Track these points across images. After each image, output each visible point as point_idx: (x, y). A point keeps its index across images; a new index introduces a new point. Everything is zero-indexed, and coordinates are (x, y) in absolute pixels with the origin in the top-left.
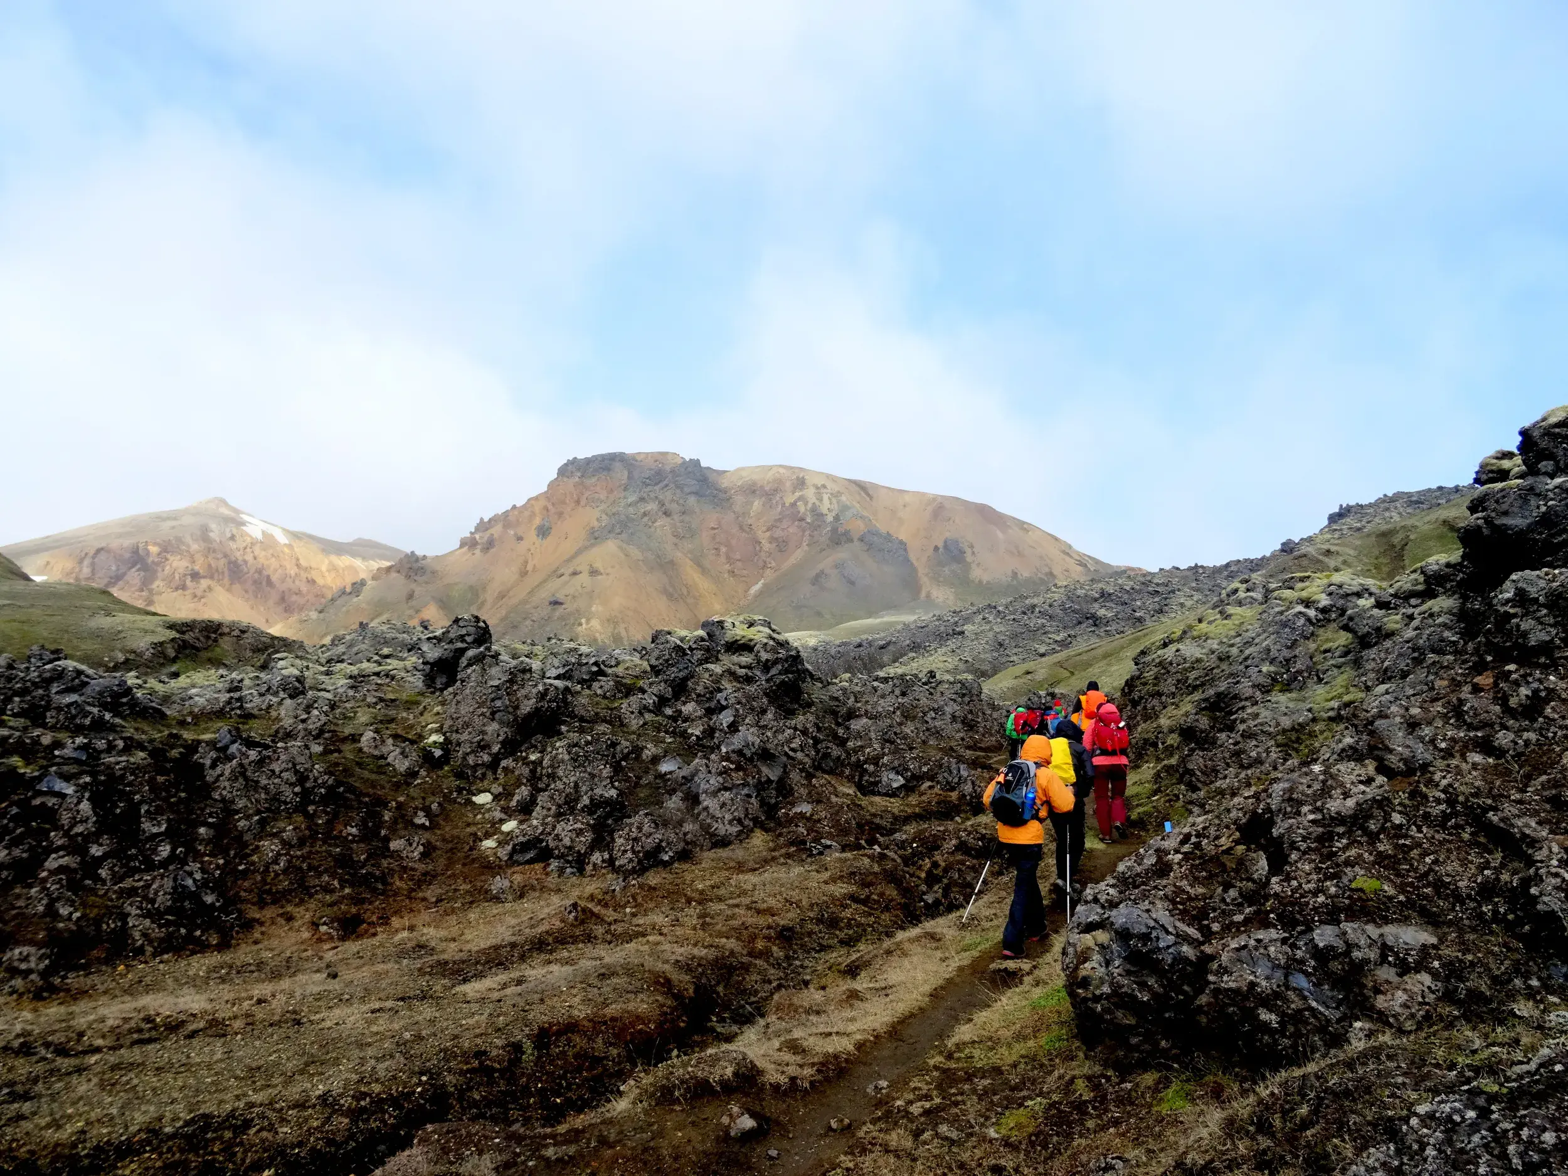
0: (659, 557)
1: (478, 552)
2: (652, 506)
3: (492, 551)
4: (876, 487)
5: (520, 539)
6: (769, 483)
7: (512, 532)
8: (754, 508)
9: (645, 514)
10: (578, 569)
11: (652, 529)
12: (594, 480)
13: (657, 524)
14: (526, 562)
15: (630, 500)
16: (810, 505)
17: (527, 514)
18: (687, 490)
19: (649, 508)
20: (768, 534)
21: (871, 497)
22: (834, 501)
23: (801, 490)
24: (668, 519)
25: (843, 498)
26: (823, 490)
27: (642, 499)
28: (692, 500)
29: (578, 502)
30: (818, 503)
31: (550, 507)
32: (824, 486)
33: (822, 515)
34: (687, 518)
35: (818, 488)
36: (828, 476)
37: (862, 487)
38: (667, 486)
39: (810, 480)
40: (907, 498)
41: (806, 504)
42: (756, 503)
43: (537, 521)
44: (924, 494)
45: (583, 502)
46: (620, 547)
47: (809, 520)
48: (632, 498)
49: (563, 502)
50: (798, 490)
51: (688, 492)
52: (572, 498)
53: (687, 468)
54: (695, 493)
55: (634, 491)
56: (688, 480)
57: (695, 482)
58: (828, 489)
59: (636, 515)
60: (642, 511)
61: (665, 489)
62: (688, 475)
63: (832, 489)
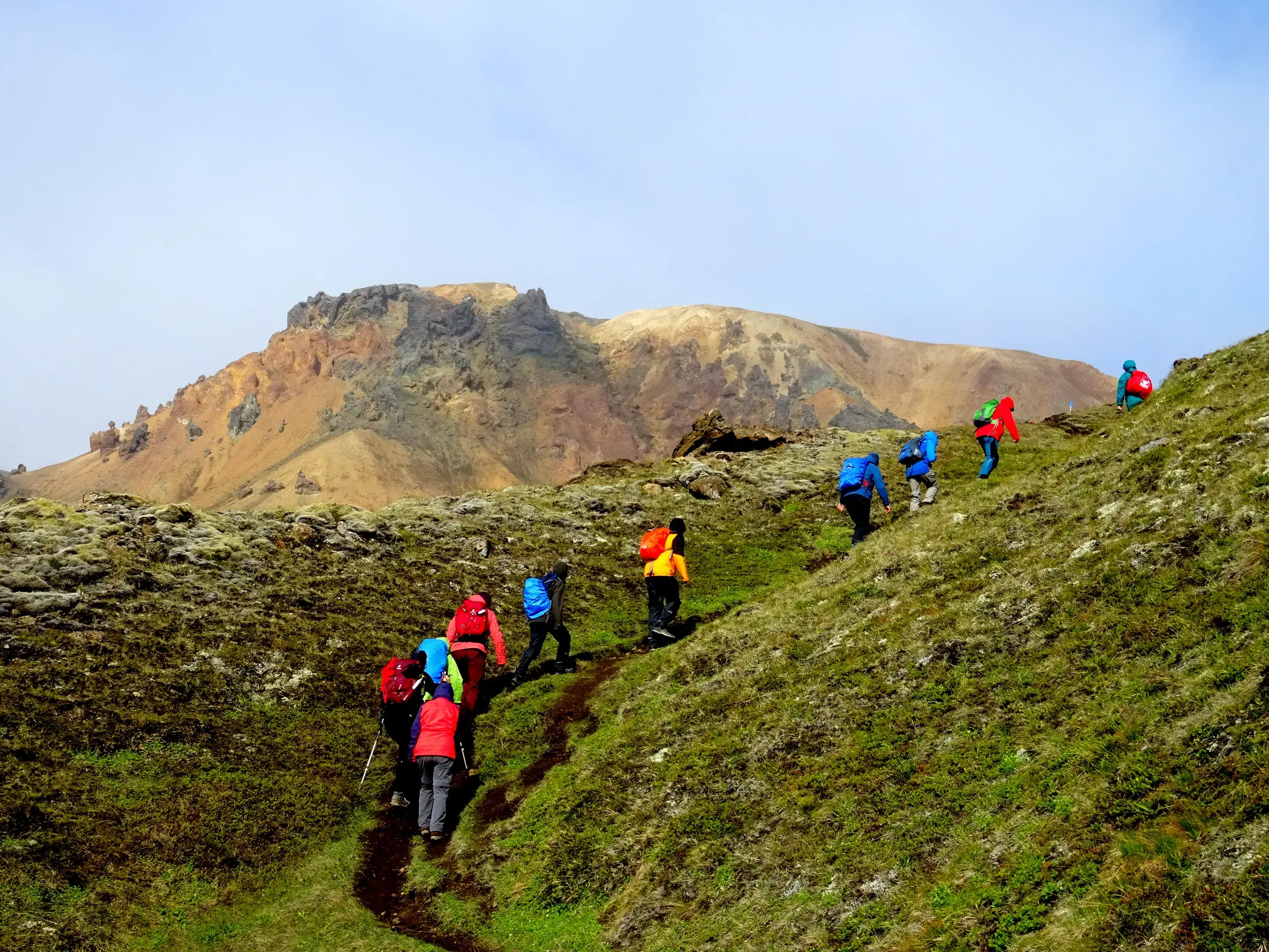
0: (444, 460)
1: (114, 457)
2: (444, 372)
3: (141, 455)
4: (875, 341)
5: (195, 432)
6: (678, 334)
7: (185, 422)
8: (648, 379)
9: (430, 386)
10: (278, 481)
11: (442, 412)
12: (350, 331)
13: (450, 403)
14: (197, 473)
15: (404, 362)
16: (748, 371)
17: (218, 389)
18: (519, 345)
19: (439, 373)
20: (667, 422)
21: (865, 357)
22: (794, 361)
23: (734, 344)
24: (475, 395)
25: (812, 357)
26: (774, 344)
27: (427, 359)
28: (528, 363)
29: (317, 368)
30: (763, 367)
31: (262, 376)
32: (777, 337)
33: (769, 385)
34: (512, 393)
35: (765, 340)
36: (786, 321)
37: (849, 340)
38: (477, 336)
39: (752, 328)
40: (931, 356)
41: (741, 367)
42: (654, 369)
43: (236, 401)
44: (962, 349)
45: (324, 369)
46: (370, 444)
47: (742, 394)
48: (412, 357)
49: (289, 369)
50: (728, 345)
51: (521, 349)
52: (305, 363)
53: (521, 305)
54: (532, 351)
55: (414, 346)
56: (523, 327)
57: (536, 331)
58: (784, 342)
59: (412, 387)
60: (426, 379)
61: (475, 342)
62: (523, 319)
63: (791, 343)
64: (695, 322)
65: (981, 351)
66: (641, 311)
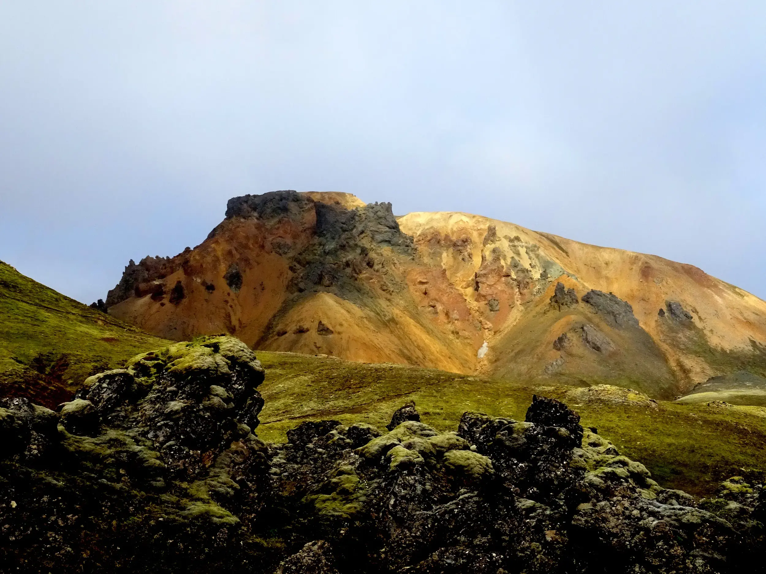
0: (378, 314)
1: (166, 301)
3: (184, 301)
5: (211, 288)
6: (453, 232)
9: (347, 264)
10: (304, 326)
11: (358, 282)
12: (274, 222)
13: (362, 276)
16: (509, 260)
18: (378, 237)
19: (350, 256)
21: (566, 253)
22: (532, 255)
23: (493, 241)
24: (372, 271)
25: (542, 253)
27: (342, 247)
28: (386, 249)
29: (262, 247)
30: (516, 258)
31: (234, 252)
32: (517, 239)
33: (526, 270)
35: (511, 240)
36: (517, 227)
37: (552, 241)
41: (504, 257)
42: (444, 255)
45: (267, 248)
47: (512, 276)
50: (489, 242)
51: (379, 240)
52: (257, 243)
53: (377, 212)
54: (386, 241)
55: (333, 238)
56: (380, 226)
57: (387, 229)
58: (522, 242)
59: (334, 264)
60: (344, 260)
61: (362, 236)
62: (379, 221)
63: (526, 243)
64: (461, 225)
65: (635, 254)
66: (420, 213)
